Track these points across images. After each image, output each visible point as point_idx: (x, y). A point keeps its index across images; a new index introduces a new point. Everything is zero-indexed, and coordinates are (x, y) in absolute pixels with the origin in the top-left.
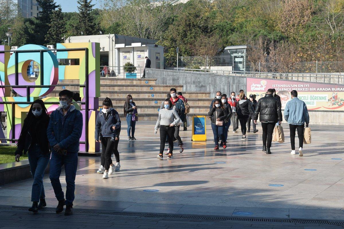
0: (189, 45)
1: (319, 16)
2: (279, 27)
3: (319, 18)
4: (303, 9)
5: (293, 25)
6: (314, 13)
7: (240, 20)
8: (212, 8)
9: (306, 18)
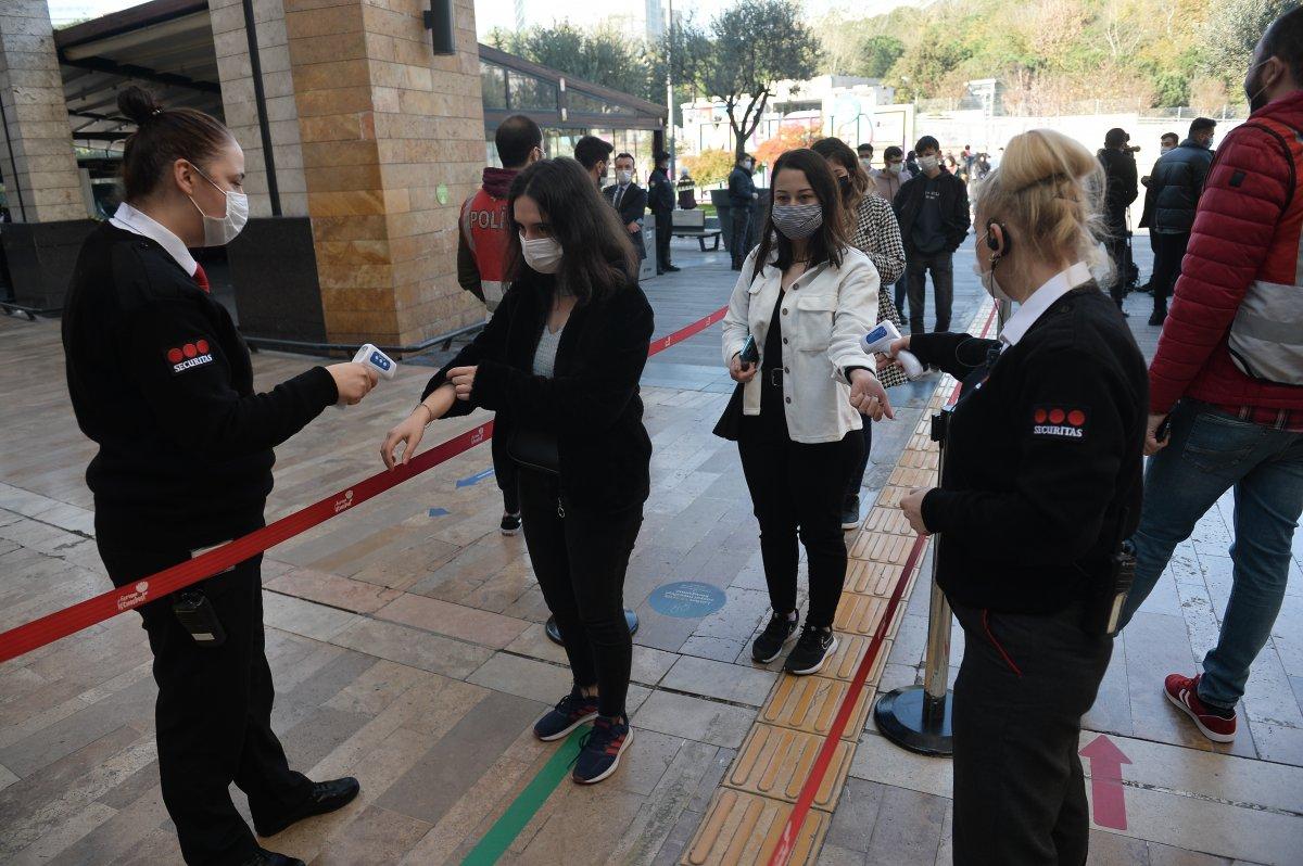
0: (924, 84)
1: (1095, 27)
2: (1033, 45)
3: (1096, 29)
4: (1070, 17)
5: (1054, 42)
6: (1085, 22)
7: (974, 37)
8: (928, 21)
9: (1073, 30)
